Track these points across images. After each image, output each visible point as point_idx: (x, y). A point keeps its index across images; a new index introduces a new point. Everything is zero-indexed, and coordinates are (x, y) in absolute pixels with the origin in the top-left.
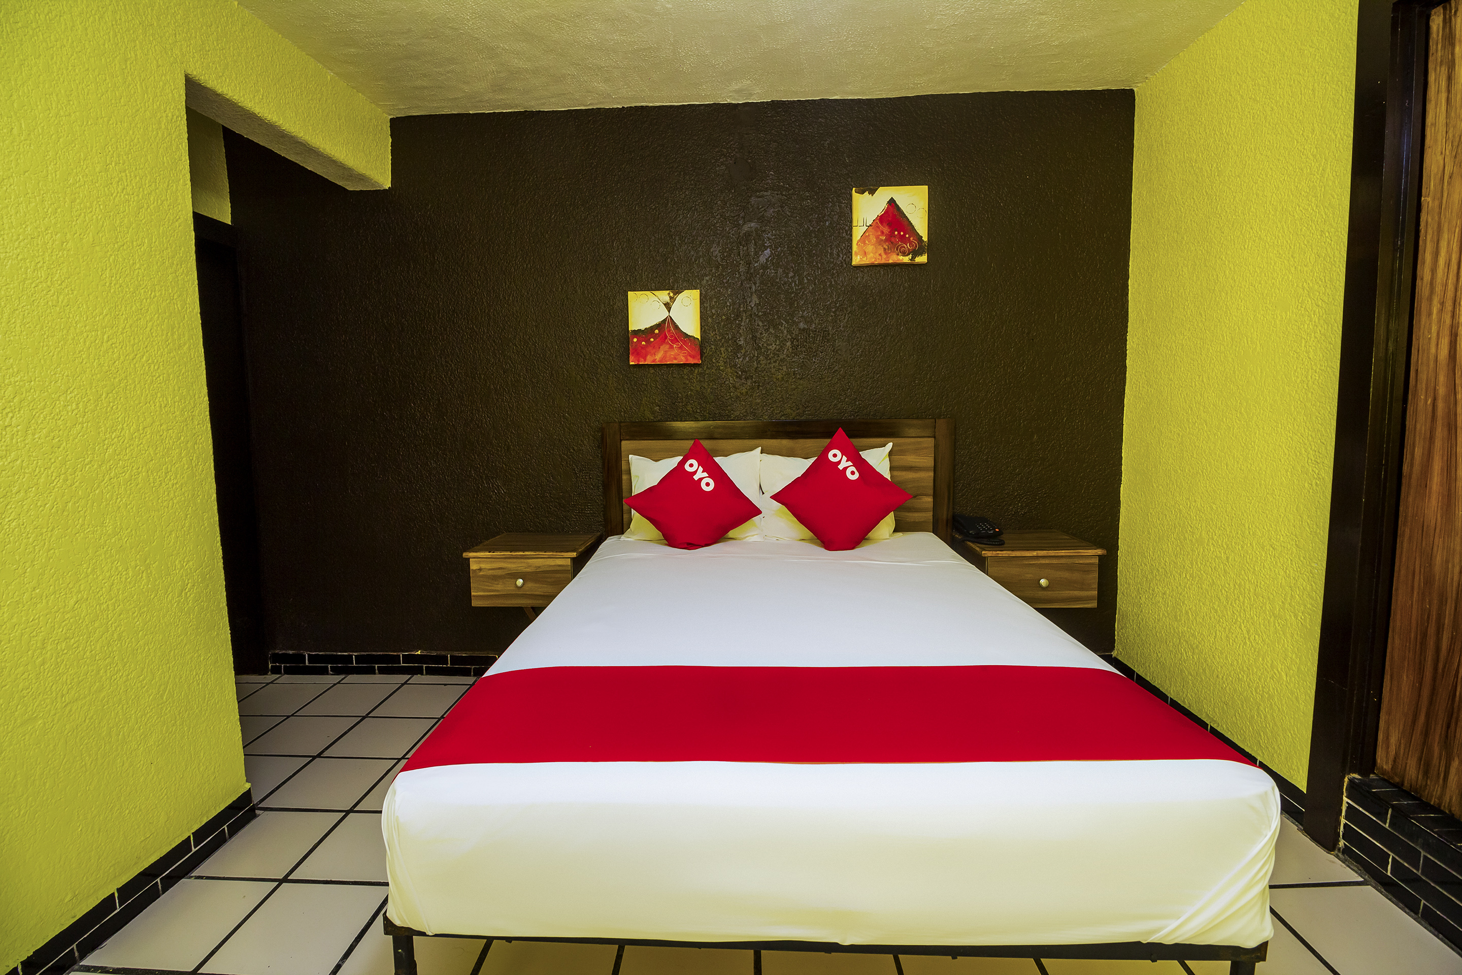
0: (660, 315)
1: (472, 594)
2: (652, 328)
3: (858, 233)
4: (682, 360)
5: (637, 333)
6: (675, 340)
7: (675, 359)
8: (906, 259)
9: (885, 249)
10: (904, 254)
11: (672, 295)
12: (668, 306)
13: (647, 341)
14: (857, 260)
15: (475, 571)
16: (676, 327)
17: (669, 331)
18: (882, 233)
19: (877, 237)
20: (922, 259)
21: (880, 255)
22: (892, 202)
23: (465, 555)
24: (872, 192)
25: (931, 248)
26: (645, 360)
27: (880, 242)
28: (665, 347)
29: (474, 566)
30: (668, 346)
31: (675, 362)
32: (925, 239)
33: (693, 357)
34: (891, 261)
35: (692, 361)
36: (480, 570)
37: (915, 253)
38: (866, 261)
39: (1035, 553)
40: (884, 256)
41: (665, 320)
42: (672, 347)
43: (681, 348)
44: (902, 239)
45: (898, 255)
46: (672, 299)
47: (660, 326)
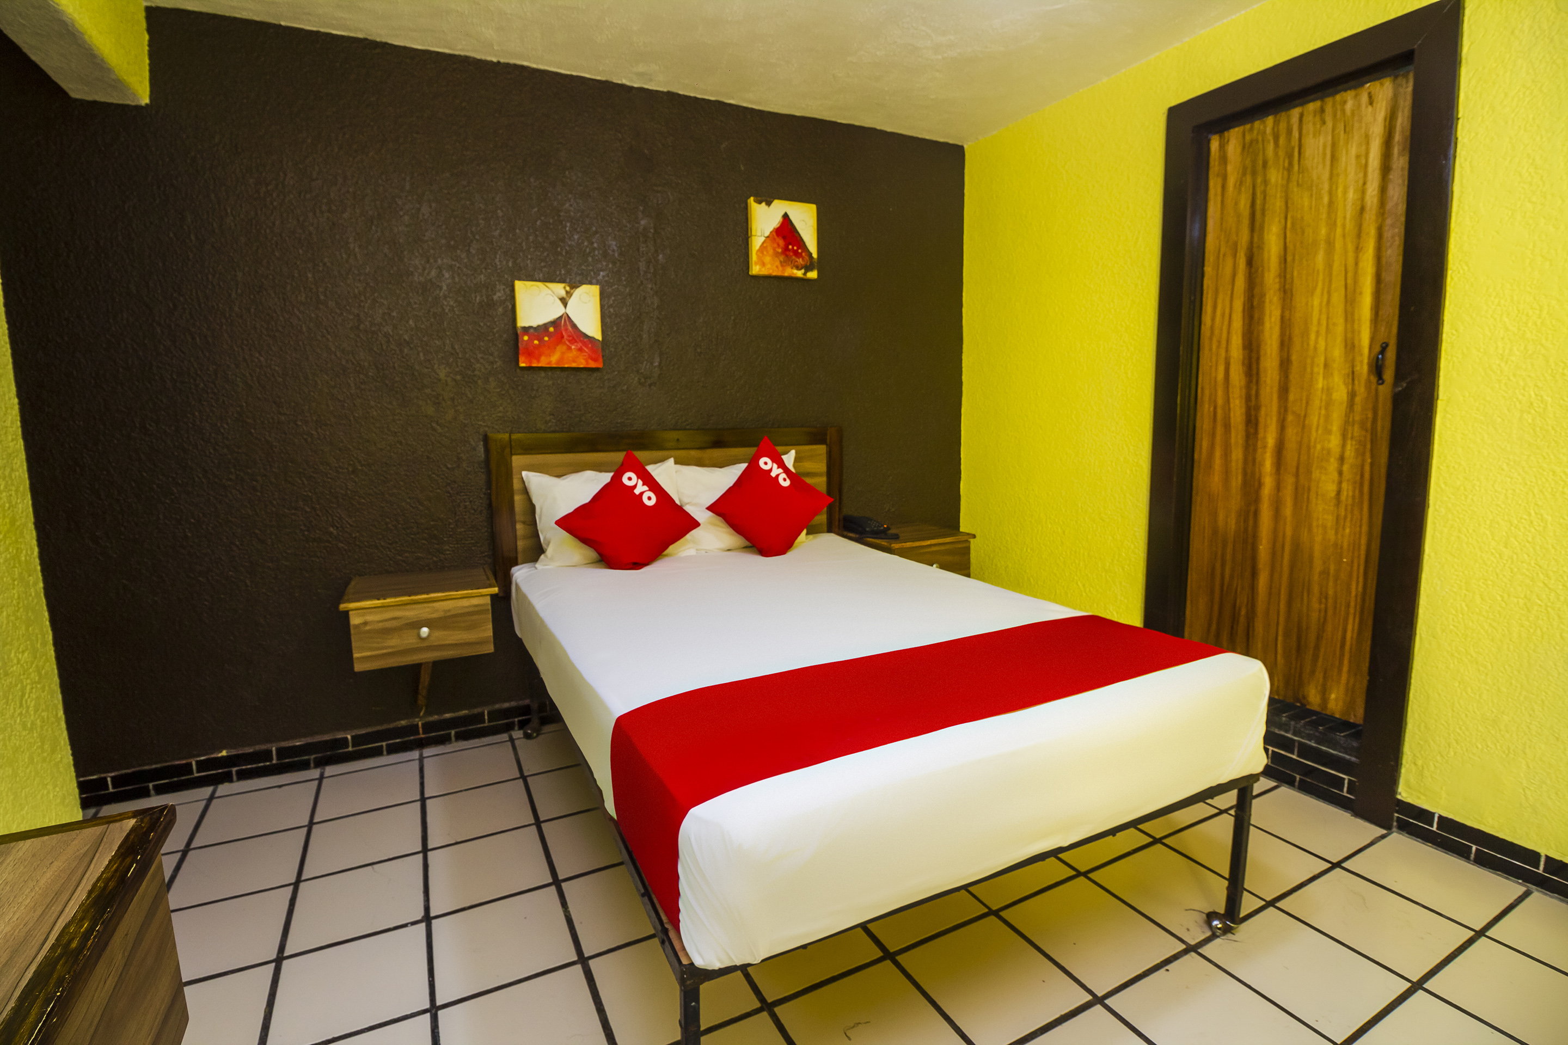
0: (553, 311)
1: (356, 655)
2: (546, 326)
3: (757, 242)
4: (582, 363)
5: (526, 330)
6: (573, 341)
7: (574, 361)
8: (799, 274)
9: (781, 262)
10: (798, 268)
11: (568, 288)
12: (564, 302)
13: (541, 340)
14: (755, 270)
15: (357, 626)
16: (574, 326)
17: (566, 330)
18: (778, 245)
19: (774, 249)
20: (813, 275)
21: (777, 267)
22: (786, 217)
23: (343, 607)
24: (769, 204)
25: (820, 264)
26: (539, 361)
27: (776, 254)
28: (560, 349)
29: (355, 620)
30: (565, 347)
31: (574, 365)
32: (815, 255)
33: (595, 360)
34: (786, 274)
35: (592, 365)
36: (365, 623)
37: (808, 268)
38: (764, 272)
39: (928, 542)
40: (780, 268)
41: (561, 317)
42: (569, 348)
43: (580, 350)
44: (796, 254)
45: (792, 268)
46: (569, 294)
47: (555, 323)
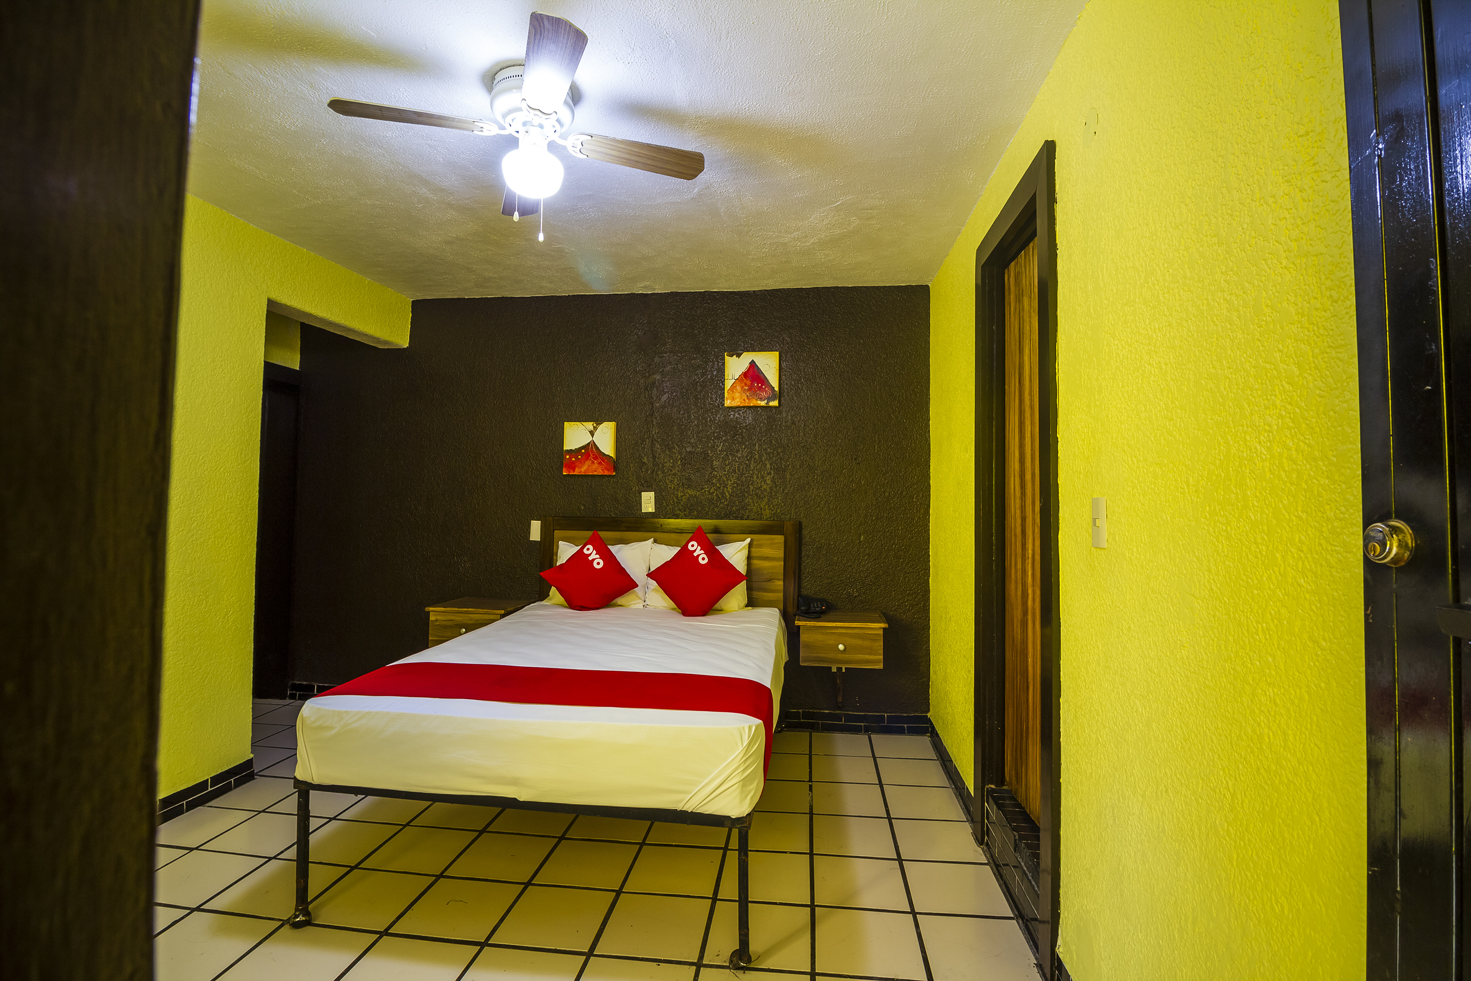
0: (585, 439)
1: (430, 638)
2: (580, 449)
3: (728, 384)
4: (600, 472)
5: (568, 452)
6: (596, 458)
7: (596, 471)
8: (763, 403)
9: (747, 396)
10: (761, 399)
11: (595, 425)
12: (592, 433)
13: (576, 458)
14: (728, 403)
15: (433, 621)
16: (597, 448)
17: (592, 451)
18: (746, 384)
19: (742, 388)
20: (774, 403)
21: (744, 400)
22: (753, 364)
23: (427, 609)
24: (739, 356)
25: (780, 396)
26: (574, 471)
27: (744, 391)
28: (588, 463)
29: (432, 618)
30: (591, 462)
31: (595, 473)
32: (777, 389)
33: (608, 470)
34: (752, 405)
35: (606, 473)
36: (436, 620)
37: (769, 399)
38: (734, 404)
39: (834, 624)
40: (747, 401)
41: (589, 443)
42: (593, 462)
43: (600, 463)
44: (760, 388)
45: (757, 400)
46: (595, 428)
47: (586, 447)
